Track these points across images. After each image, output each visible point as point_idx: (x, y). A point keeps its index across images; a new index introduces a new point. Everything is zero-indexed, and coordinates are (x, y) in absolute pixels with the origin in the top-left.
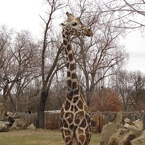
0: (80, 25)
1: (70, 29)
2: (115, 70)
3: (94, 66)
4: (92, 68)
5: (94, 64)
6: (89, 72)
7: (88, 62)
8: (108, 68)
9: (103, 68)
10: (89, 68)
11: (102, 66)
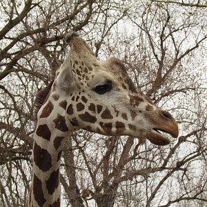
0: (126, 94)
1: (80, 107)
2: (195, 181)
3: (106, 168)
4: (100, 177)
5: (106, 158)
6: (86, 193)
7: (82, 150)
8: (164, 173)
9: (145, 173)
10: (87, 175)
11: (138, 165)
